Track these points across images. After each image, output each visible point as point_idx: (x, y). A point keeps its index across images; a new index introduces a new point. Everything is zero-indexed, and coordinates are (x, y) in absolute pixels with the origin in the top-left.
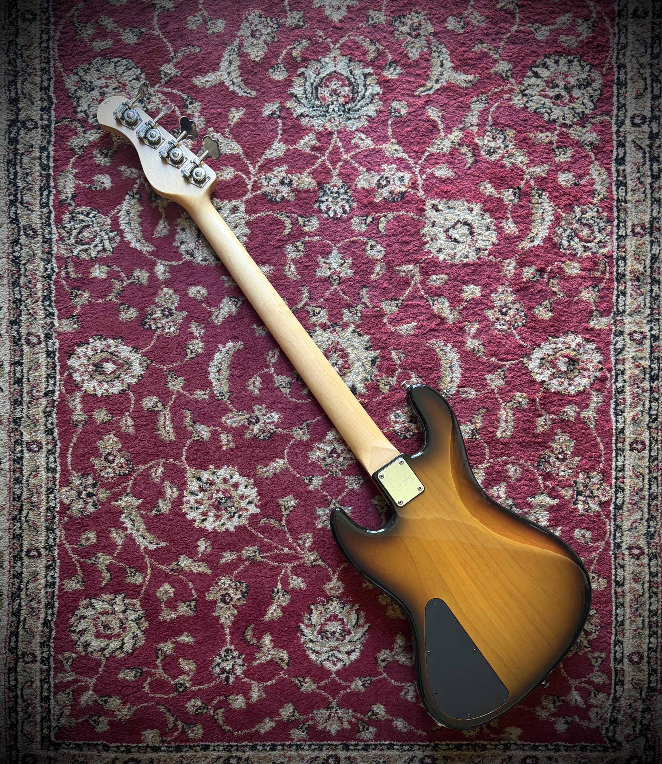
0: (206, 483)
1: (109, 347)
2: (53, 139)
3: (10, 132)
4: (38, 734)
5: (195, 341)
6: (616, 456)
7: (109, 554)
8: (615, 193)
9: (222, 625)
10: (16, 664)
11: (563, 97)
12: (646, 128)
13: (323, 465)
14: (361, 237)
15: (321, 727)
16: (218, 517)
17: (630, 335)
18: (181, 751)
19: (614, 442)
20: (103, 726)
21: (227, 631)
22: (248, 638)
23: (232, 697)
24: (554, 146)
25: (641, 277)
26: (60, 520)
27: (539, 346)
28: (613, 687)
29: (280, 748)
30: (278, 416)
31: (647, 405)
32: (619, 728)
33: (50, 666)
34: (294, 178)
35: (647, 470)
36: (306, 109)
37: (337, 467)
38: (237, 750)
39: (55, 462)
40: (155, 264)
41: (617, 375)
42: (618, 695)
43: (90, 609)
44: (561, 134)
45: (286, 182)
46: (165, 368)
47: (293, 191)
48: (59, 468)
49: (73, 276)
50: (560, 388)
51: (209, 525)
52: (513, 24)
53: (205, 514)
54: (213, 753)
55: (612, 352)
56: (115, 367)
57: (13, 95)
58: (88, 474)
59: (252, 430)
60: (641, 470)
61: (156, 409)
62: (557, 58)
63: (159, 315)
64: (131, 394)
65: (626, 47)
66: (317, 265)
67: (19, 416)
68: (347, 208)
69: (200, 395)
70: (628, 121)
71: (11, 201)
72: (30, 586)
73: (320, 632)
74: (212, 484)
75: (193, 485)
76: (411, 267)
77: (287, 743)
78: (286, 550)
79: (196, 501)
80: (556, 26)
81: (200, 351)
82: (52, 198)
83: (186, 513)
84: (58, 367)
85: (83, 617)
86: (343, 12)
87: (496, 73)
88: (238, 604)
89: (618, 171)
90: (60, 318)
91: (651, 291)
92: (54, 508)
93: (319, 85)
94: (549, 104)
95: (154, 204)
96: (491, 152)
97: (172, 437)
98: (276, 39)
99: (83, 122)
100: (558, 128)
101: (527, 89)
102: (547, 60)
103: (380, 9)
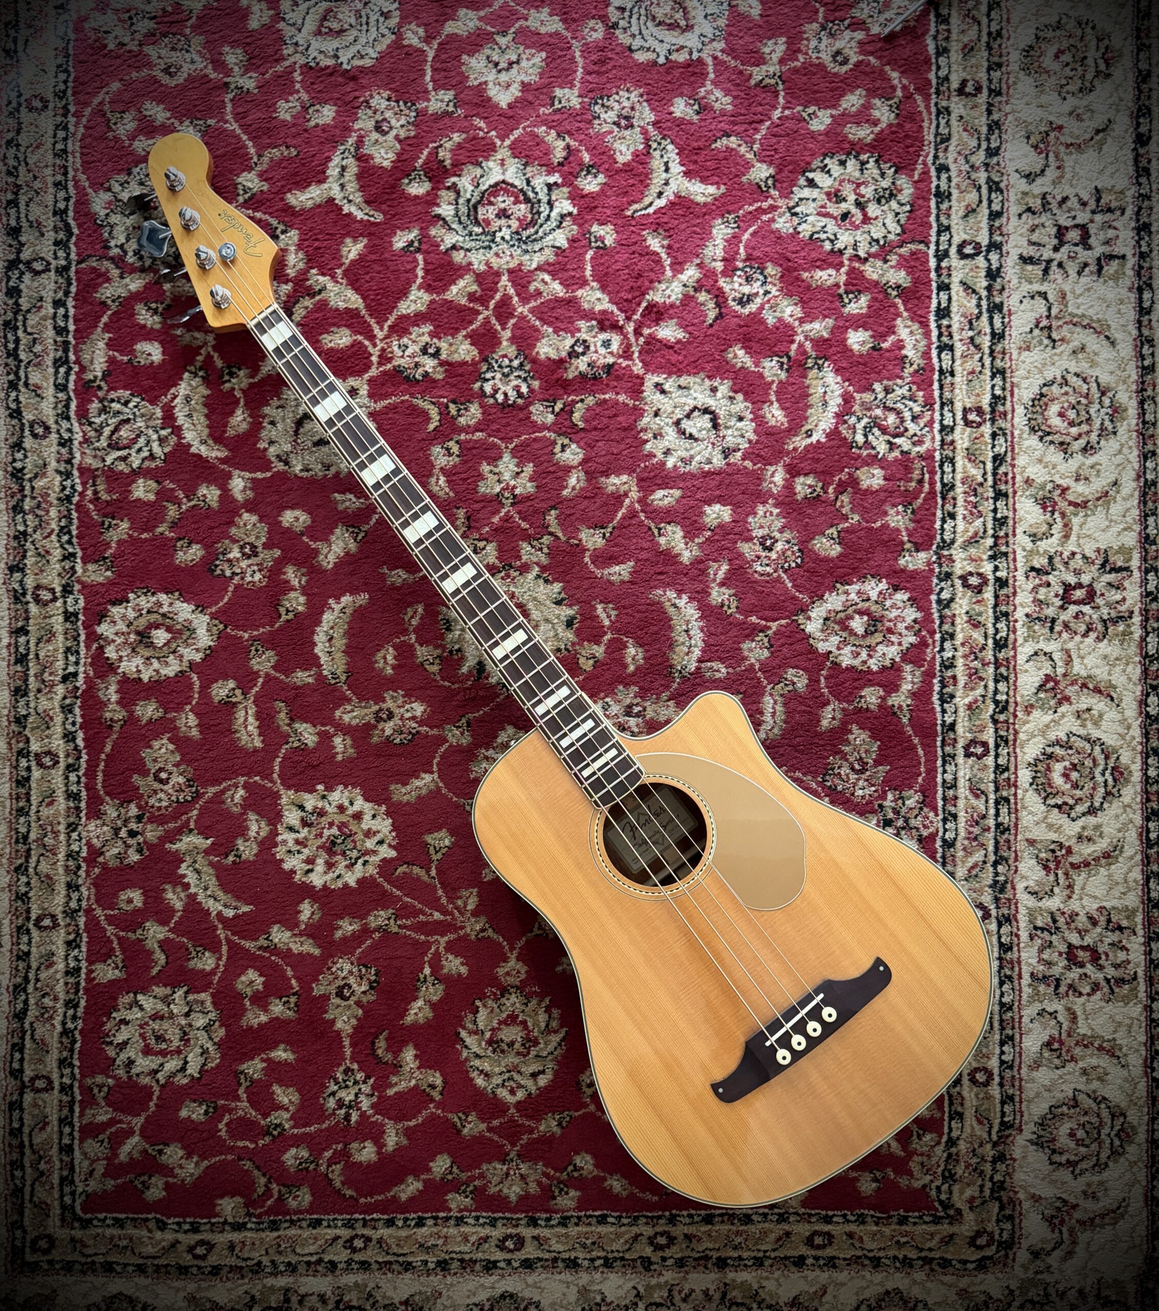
0: (312, 813)
1: (161, 605)
2: (73, 289)
3: (9, 279)
4: (56, 1203)
5: (293, 595)
6: (943, 765)
7: (163, 923)
8: (935, 360)
9: (338, 1033)
10: (21, 1094)
11: (852, 216)
12: (980, 261)
14: (547, 434)
15: (493, 1190)
16: (330, 866)
17: (964, 578)
18: (277, 1229)
19: (939, 744)
20: (156, 1191)
21: (347, 1042)
22: (380, 1052)
23: (355, 1145)
24: (841, 291)
25: (980, 490)
26: (88, 873)
27: (821, 597)
28: (946, 1123)
29: (430, 1222)
30: (422, 709)
31: (991, 685)
32: (956, 1188)
33: (73, 1098)
34: (443, 345)
35: (992, 787)
36: (460, 239)
38: (364, 1226)
39: (78, 782)
40: (229, 476)
41: (943, 640)
42: (955, 1134)
43: (135, 1009)
44: (852, 272)
45: (431, 351)
46: (247, 636)
47: (442, 364)
48: (84, 794)
49: (105, 497)
50: (856, 662)
51: (317, 879)
52: (774, 107)
53: (310, 861)
54: (329, 1231)
55: (934, 605)
56: (168, 636)
57: (13, 223)
58: (130, 802)
59: (383, 730)
60: (983, 787)
61: (234, 700)
62: (843, 157)
63: (235, 553)
64: (195, 677)
65: (948, 139)
66: (481, 477)
67: (24, 712)
68: (524, 389)
69: (302, 677)
70: (953, 251)
71: (10, 382)
72: (43, 975)
73: (490, 1042)
74: (321, 814)
75: (292, 817)
76: (624, 478)
77: (442, 1214)
78: (437, 916)
79: (297, 842)
80: (841, 110)
81: (300, 608)
82: (73, 377)
83: (282, 861)
84: (83, 638)
85: (124, 1022)
86: (515, 91)
87: (750, 183)
88: (364, 999)
89: (939, 327)
90: (84, 562)
91: (995, 511)
92: (78, 853)
93: (479, 202)
94: (831, 227)
95: (227, 385)
96: (744, 300)
97: (258, 743)
98: (413, 134)
99: (119, 261)
100: (846, 262)
101: (797, 205)
102: (827, 161)
103: (572, 86)
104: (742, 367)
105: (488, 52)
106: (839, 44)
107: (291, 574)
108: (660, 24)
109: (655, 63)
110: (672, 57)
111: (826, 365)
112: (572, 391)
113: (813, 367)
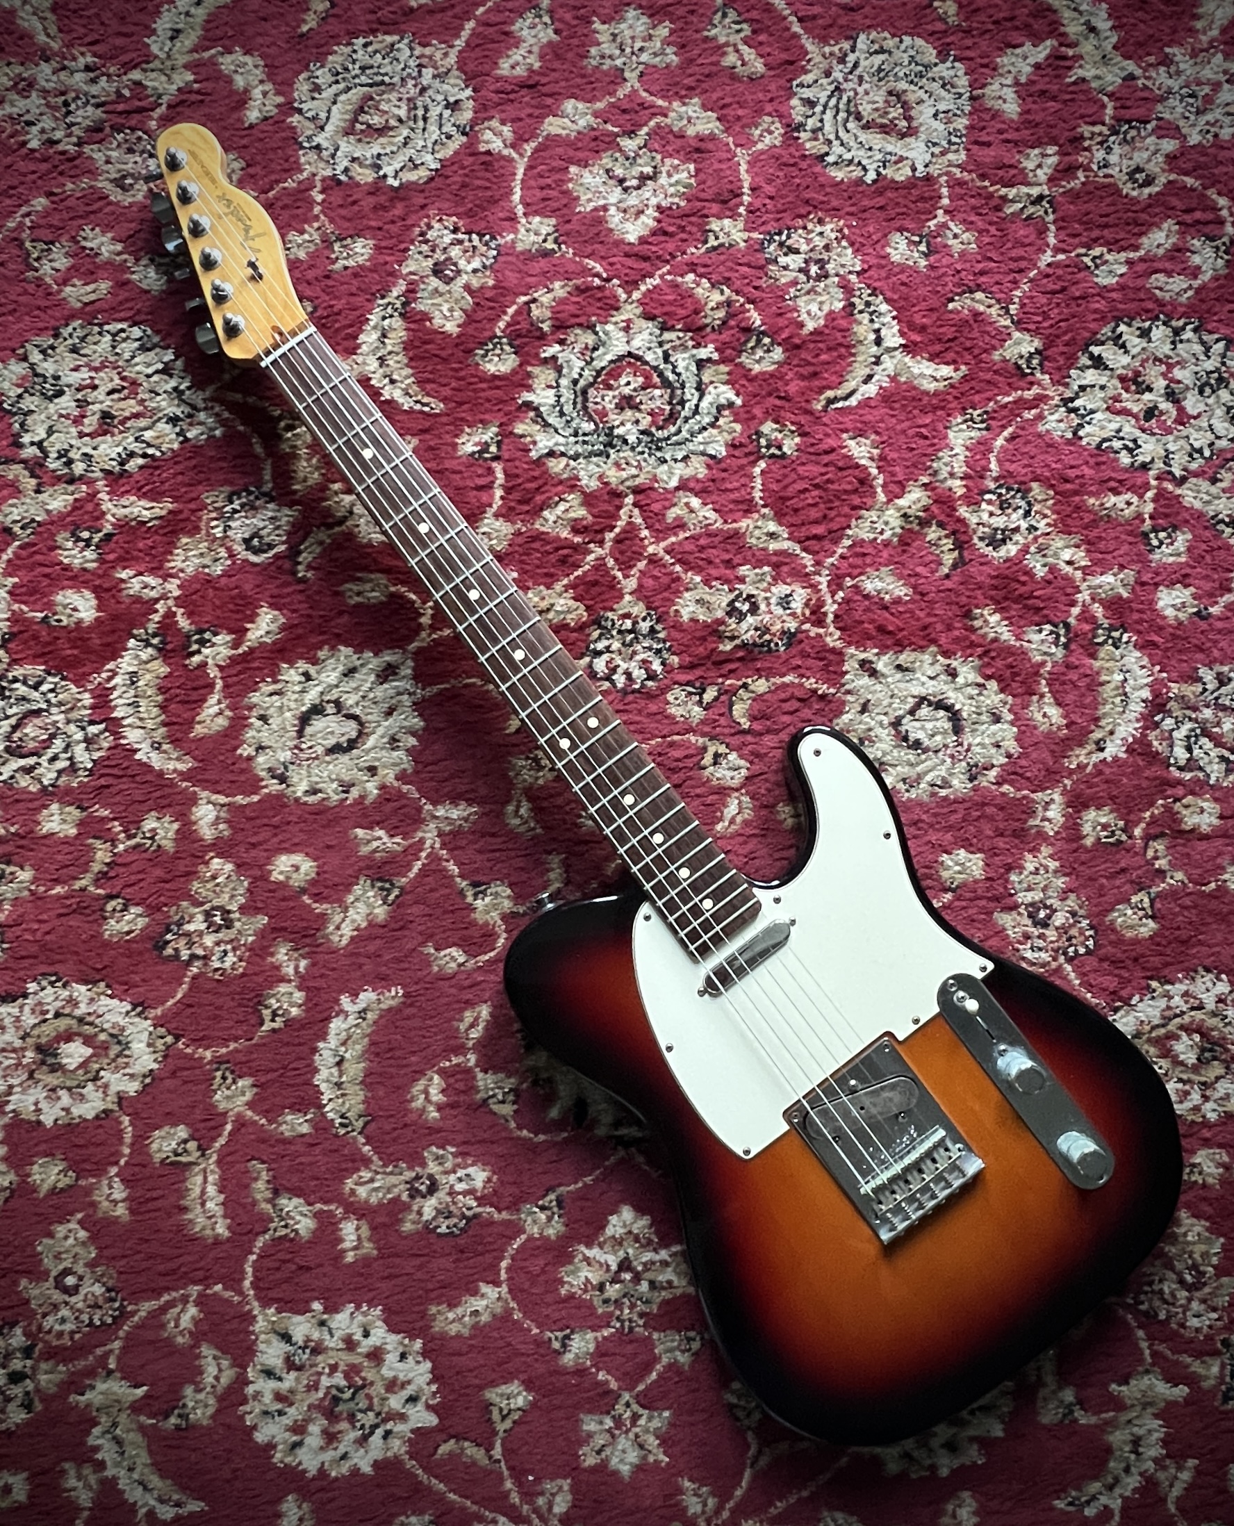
0: (304, 1348)
1: (76, 1003)
5: (283, 988)
11: (1162, 413)
13: (597, 1302)
14: (691, 737)
16: (331, 1438)
24: (1147, 527)
30: (485, 1175)
34: (532, 600)
36: (562, 440)
37: (633, 1306)
40: (193, 800)
44: (1161, 496)
46: (208, 1055)
50: (1182, 1108)
51: (310, 1459)
52: (1041, 249)
53: (299, 1429)
56: (89, 1051)
58: (13, 1325)
59: (420, 1212)
61: (185, 1158)
62: (1147, 324)
63: (198, 924)
64: (126, 1120)
68: (657, 667)
69: (296, 1124)
74: (318, 1350)
75: (272, 1353)
79: (279, 1397)
80: (1142, 252)
81: (295, 1011)
83: (254, 1427)
86: (648, 221)
87: (1005, 361)
93: (591, 385)
94: (1129, 429)
95: (196, 659)
96: (997, 539)
97: (222, 1229)
98: (491, 283)
99: (36, 467)
100: (1153, 483)
101: (1077, 396)
102: (1122, 328)
103: (734, 216)
104: (995, 640)
105: (606, 161)
106: (1139, 158)
107: (283, 956)
108: (867, 127)
109: (860, 181)
110: (888, 172)
111: (1125, 638)
112: (731, 671)
113: (1105, 642)
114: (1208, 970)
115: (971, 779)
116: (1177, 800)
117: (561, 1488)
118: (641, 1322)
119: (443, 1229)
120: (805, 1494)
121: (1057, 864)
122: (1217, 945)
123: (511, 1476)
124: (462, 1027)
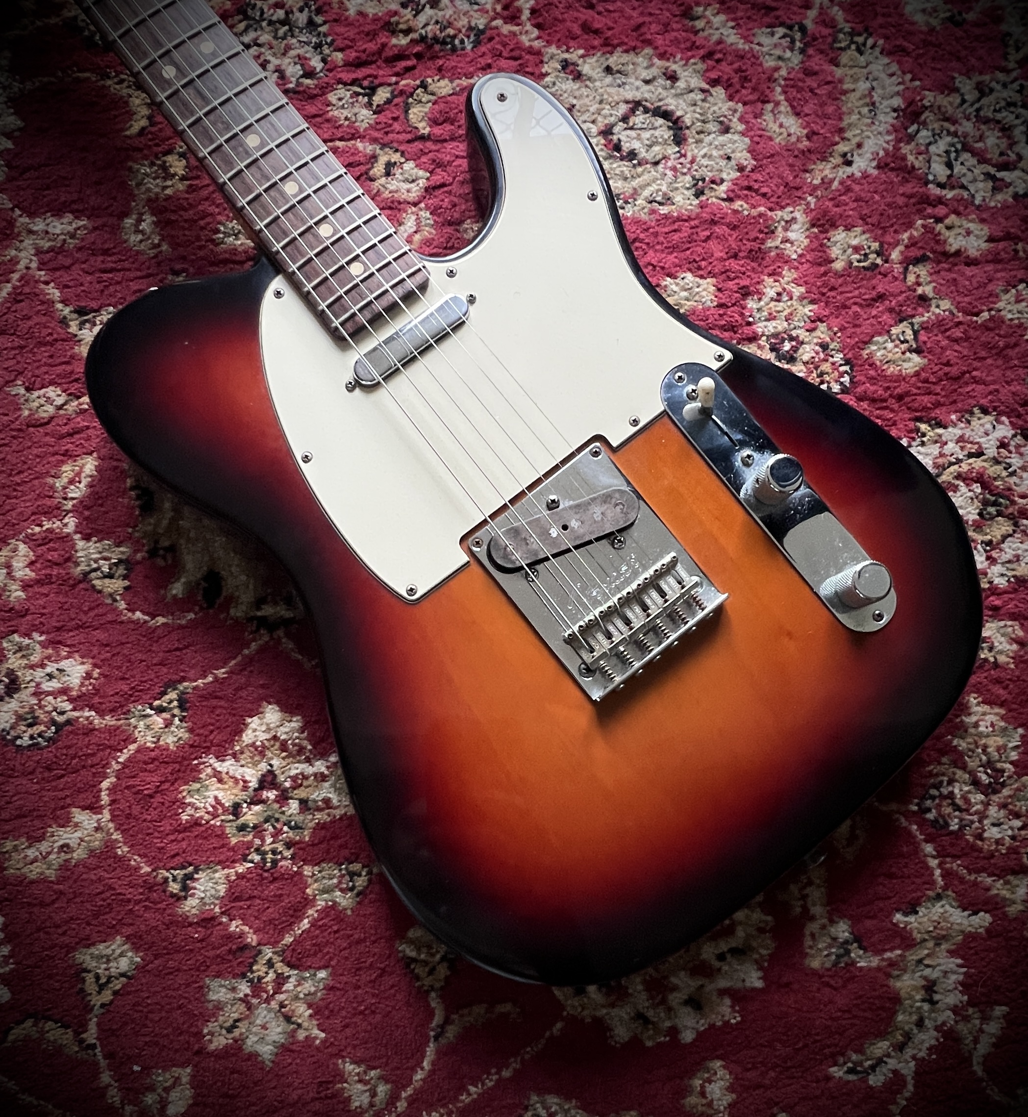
13: (230, 829)
37: (277, 835)
104: (720, 42)
111: (870, 42)
112: (408, 69)
113: (849, 47)
114: (985, 411)
115: (697, 195)
116: (939, 220)
117: (178, 1079)
118: (288, 854)
119: (25, 741)
120: (506, 1074)
121: (802, 289)
122: (994, 382)
123: (110, 1067)
124: (59, 484)
